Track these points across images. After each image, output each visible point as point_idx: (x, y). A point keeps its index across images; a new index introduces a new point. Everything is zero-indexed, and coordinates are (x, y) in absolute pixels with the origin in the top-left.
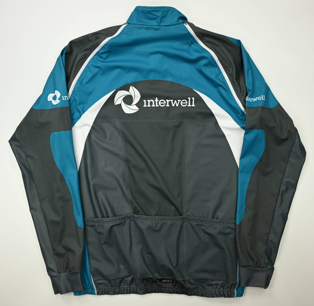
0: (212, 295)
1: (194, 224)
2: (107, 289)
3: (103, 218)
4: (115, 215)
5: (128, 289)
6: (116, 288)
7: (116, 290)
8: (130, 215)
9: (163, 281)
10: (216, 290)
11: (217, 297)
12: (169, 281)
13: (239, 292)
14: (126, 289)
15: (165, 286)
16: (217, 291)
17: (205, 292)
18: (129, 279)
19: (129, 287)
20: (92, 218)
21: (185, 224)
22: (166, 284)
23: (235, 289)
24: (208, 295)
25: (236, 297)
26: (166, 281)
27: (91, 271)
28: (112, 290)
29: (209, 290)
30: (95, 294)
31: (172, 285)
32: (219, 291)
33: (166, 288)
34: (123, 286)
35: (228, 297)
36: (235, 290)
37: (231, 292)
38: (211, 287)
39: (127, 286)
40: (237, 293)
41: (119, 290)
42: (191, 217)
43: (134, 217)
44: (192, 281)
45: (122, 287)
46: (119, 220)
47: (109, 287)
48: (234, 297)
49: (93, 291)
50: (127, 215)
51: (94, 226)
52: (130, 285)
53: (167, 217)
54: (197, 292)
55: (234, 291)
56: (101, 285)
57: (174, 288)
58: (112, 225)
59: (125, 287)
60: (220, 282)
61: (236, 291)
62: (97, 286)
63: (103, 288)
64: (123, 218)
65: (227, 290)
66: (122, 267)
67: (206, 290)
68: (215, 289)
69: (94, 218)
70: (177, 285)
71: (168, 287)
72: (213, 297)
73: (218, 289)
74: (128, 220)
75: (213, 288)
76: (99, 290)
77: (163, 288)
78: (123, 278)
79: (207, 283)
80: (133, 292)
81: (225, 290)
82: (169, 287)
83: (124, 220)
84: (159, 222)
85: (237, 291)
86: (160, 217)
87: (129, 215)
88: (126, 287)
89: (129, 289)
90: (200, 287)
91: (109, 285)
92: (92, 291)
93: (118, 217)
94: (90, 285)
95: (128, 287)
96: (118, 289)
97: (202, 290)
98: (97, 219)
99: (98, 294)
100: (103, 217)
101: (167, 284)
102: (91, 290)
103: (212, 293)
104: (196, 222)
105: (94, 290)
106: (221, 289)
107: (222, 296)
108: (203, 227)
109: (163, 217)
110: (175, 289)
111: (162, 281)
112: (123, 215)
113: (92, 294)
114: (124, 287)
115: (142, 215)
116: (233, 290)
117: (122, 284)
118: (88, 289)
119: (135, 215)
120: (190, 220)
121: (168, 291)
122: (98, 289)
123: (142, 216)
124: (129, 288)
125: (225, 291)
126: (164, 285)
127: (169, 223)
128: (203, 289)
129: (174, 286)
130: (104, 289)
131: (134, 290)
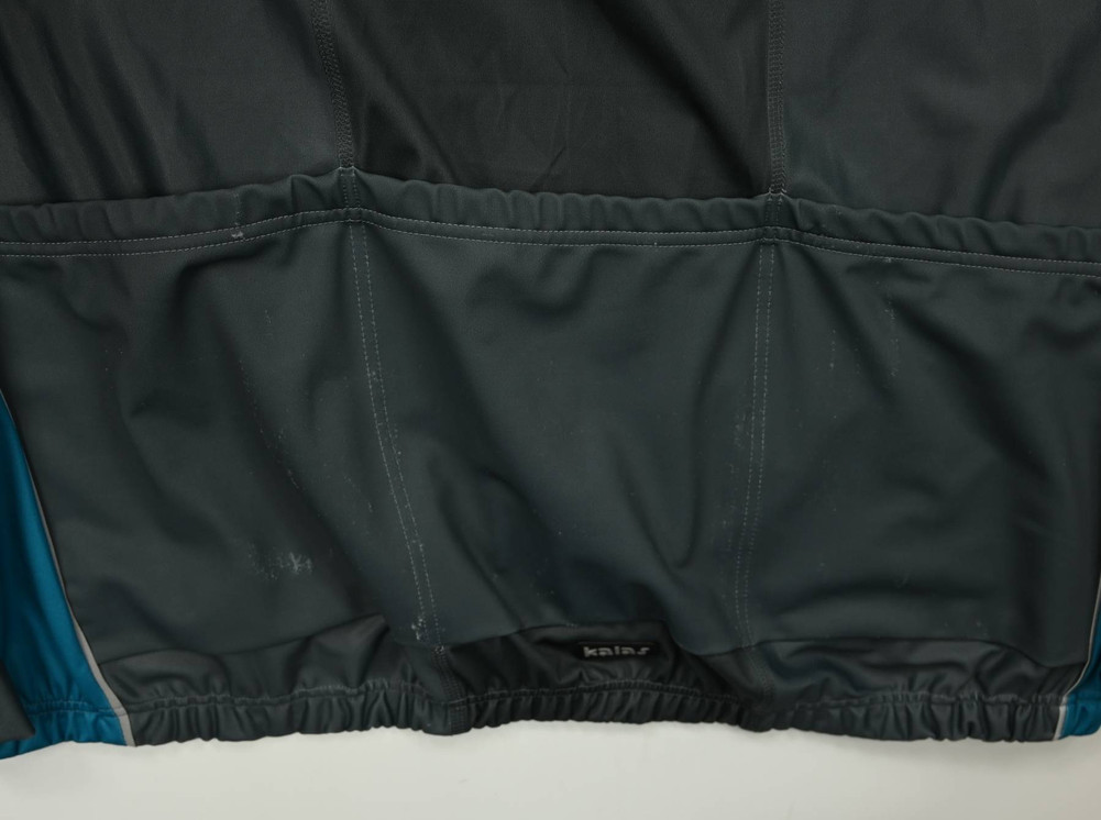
0: (904, 725)
1: (836, 259)
2: (202, 709)
3: (110, 206)
4: (210, 179)
5: (352, 701)
6: (266, 698)
7: (269, 709)
8: (339, 180)
9: (589, 652)
10: (935, 696)
11: (938, 737)
12: (626, 651)
13: (1084, 709)
14: (334, 700)
15: (601, 679)
16: (943, 703)
17: (860, 713)
18: (355, 641)
19: (359, 693)
20: (17, 204)
21: (767, 259)
22: (611, 667)
23: (1060, 693)
24: (876, 724)
25: (1060, 738)
26: (604, 652)
27: (70, 602)
28: (241, 710)
29: (889, 694)
30: (120, 741)
31: (647, 672)
32: (952, 705)
33: (606, 694)
34: (316, 682)
35: (1010, 739)
36: (1065, 699)
37: (1036, 710)
38: (900, 680)
39: (340, 687)
40: (1071, 715)
41: (290, 712)
42: (822, 209)
43: (370, 198)
44: (783, 649)
45: (311, 691)
46: (244, 221)
47: (219, 698)
48: (1050, 739)
49: (102, 723)
50: (315, 175)
51: (50, 267)
52: (362, 679)
53: (636, 204)
54: (810, 713)
55: (1058, 703)
56: (160, 686)
57: (658, 689)
58: (185, 256)
59: (328, 693)
60: (970, 653)
61: (1068, 704)
62: (134, 693)
63: (173, 703)
64: (277, 206)
65: (1008, 697)
66: (296, 564)
67: (867, 700)
68: (931, 689)
69: (37, 204)
70: (679, 675)
71: (619, 687)
72: (908, 734)
73: (947, 690)
74: (327, 219)
75: (917, 685)
76: (144, 718)
77: (586, 697)
78: (307, 641)
79: (874, 658)
80: (387, 718)
81: (993, 699)
82: (628, 686)
83: (294, 224)
84: (575, 241)
85: (1073, 703)
86: (585, 200)
87: (326, 183)
88: (337, 693)
89: (356, 703)
90: (837, 683)
91: (217, 682)
92: (95, 723)
93: (235, 194)
94: (75, 689)
95: (348, 691)
96: (282, 702)
97: (844, 702)
98: (56, 208)
99: (141, 738)
100: (112, 193)
101: (617, 668)
102: (90, 717)
103: (902, 714)
104: (859, 245)
105: (113, 715)
106: (965, 694)
107: (971, 732)
108: (903, 288)
109: (609, 201)
110: (667, 698)
111: (580, 654)
112: (281, 177)
113: (97, 737)
114: (321, 688)
115: (433, 178)
116: (1049, 697)
117: (306, 675)
118: (71, 714)
119: (381, 184)
120: (817, 228)
121: (619, 710)
122: (141, 711)
123: (433, 188)
124: (356, 696)
125: (998, 703)
126: (595, 673)
127: (651, 248)
128: (852, 692)
129: (660, 679)
130: (182, 711)
131: (394, 706)
